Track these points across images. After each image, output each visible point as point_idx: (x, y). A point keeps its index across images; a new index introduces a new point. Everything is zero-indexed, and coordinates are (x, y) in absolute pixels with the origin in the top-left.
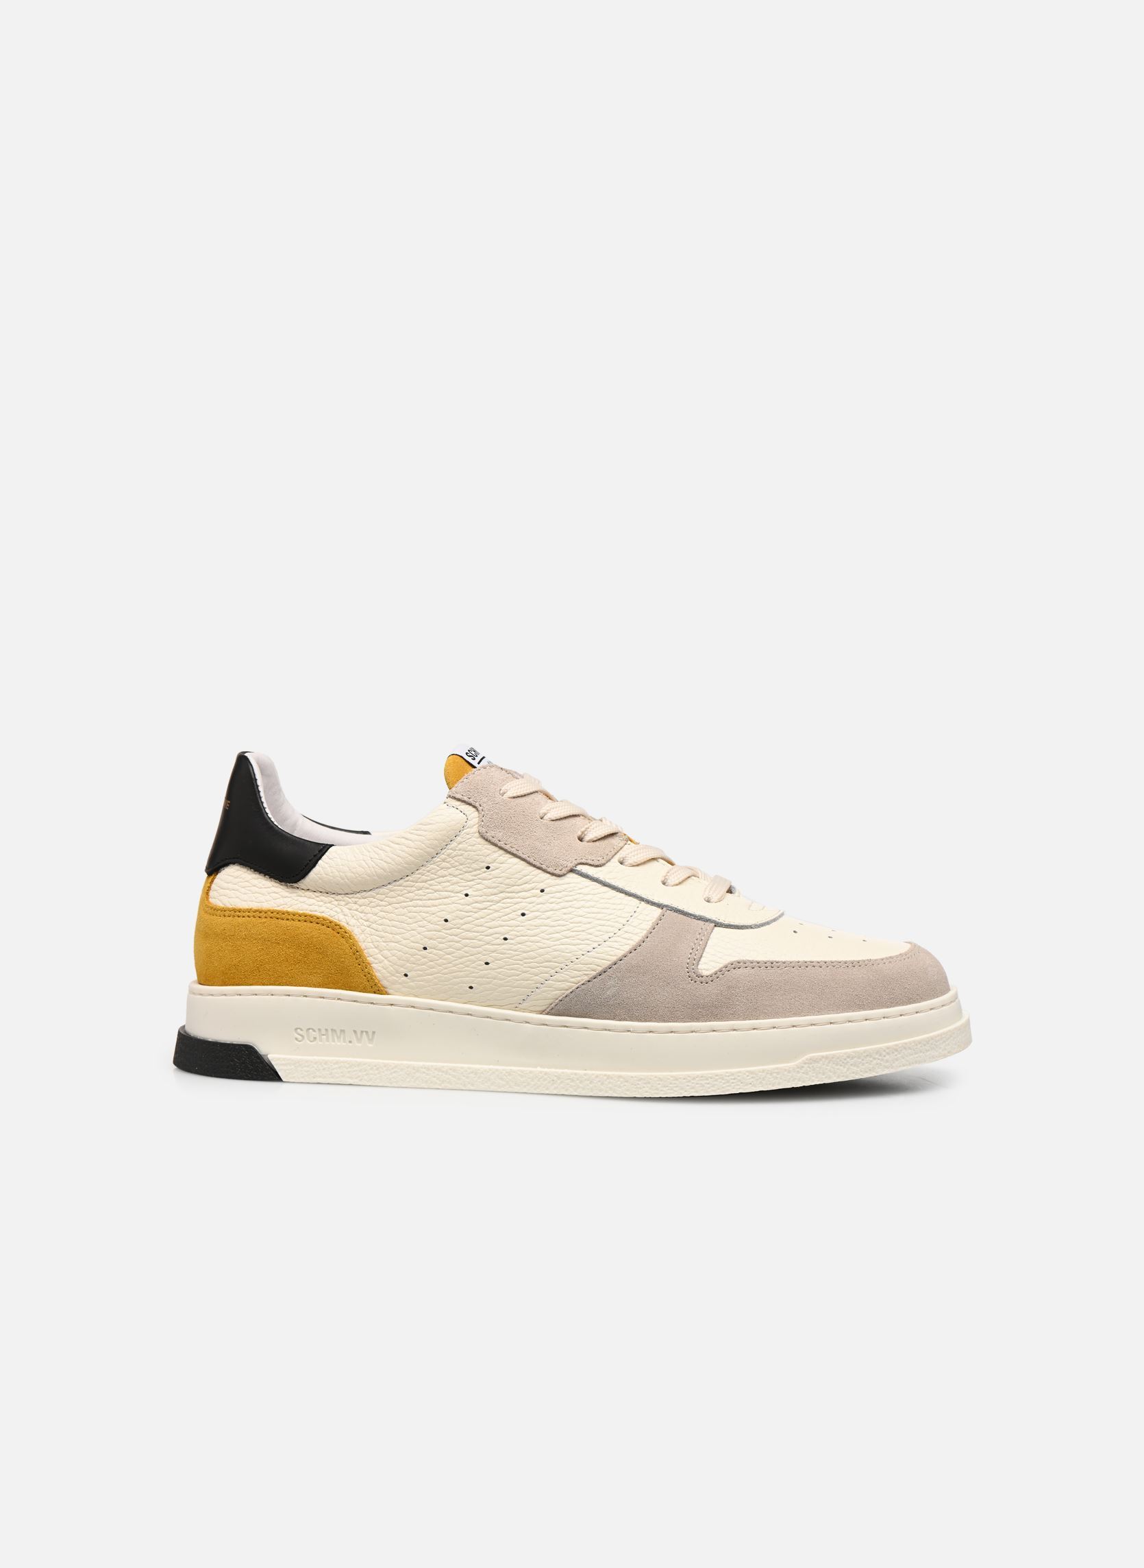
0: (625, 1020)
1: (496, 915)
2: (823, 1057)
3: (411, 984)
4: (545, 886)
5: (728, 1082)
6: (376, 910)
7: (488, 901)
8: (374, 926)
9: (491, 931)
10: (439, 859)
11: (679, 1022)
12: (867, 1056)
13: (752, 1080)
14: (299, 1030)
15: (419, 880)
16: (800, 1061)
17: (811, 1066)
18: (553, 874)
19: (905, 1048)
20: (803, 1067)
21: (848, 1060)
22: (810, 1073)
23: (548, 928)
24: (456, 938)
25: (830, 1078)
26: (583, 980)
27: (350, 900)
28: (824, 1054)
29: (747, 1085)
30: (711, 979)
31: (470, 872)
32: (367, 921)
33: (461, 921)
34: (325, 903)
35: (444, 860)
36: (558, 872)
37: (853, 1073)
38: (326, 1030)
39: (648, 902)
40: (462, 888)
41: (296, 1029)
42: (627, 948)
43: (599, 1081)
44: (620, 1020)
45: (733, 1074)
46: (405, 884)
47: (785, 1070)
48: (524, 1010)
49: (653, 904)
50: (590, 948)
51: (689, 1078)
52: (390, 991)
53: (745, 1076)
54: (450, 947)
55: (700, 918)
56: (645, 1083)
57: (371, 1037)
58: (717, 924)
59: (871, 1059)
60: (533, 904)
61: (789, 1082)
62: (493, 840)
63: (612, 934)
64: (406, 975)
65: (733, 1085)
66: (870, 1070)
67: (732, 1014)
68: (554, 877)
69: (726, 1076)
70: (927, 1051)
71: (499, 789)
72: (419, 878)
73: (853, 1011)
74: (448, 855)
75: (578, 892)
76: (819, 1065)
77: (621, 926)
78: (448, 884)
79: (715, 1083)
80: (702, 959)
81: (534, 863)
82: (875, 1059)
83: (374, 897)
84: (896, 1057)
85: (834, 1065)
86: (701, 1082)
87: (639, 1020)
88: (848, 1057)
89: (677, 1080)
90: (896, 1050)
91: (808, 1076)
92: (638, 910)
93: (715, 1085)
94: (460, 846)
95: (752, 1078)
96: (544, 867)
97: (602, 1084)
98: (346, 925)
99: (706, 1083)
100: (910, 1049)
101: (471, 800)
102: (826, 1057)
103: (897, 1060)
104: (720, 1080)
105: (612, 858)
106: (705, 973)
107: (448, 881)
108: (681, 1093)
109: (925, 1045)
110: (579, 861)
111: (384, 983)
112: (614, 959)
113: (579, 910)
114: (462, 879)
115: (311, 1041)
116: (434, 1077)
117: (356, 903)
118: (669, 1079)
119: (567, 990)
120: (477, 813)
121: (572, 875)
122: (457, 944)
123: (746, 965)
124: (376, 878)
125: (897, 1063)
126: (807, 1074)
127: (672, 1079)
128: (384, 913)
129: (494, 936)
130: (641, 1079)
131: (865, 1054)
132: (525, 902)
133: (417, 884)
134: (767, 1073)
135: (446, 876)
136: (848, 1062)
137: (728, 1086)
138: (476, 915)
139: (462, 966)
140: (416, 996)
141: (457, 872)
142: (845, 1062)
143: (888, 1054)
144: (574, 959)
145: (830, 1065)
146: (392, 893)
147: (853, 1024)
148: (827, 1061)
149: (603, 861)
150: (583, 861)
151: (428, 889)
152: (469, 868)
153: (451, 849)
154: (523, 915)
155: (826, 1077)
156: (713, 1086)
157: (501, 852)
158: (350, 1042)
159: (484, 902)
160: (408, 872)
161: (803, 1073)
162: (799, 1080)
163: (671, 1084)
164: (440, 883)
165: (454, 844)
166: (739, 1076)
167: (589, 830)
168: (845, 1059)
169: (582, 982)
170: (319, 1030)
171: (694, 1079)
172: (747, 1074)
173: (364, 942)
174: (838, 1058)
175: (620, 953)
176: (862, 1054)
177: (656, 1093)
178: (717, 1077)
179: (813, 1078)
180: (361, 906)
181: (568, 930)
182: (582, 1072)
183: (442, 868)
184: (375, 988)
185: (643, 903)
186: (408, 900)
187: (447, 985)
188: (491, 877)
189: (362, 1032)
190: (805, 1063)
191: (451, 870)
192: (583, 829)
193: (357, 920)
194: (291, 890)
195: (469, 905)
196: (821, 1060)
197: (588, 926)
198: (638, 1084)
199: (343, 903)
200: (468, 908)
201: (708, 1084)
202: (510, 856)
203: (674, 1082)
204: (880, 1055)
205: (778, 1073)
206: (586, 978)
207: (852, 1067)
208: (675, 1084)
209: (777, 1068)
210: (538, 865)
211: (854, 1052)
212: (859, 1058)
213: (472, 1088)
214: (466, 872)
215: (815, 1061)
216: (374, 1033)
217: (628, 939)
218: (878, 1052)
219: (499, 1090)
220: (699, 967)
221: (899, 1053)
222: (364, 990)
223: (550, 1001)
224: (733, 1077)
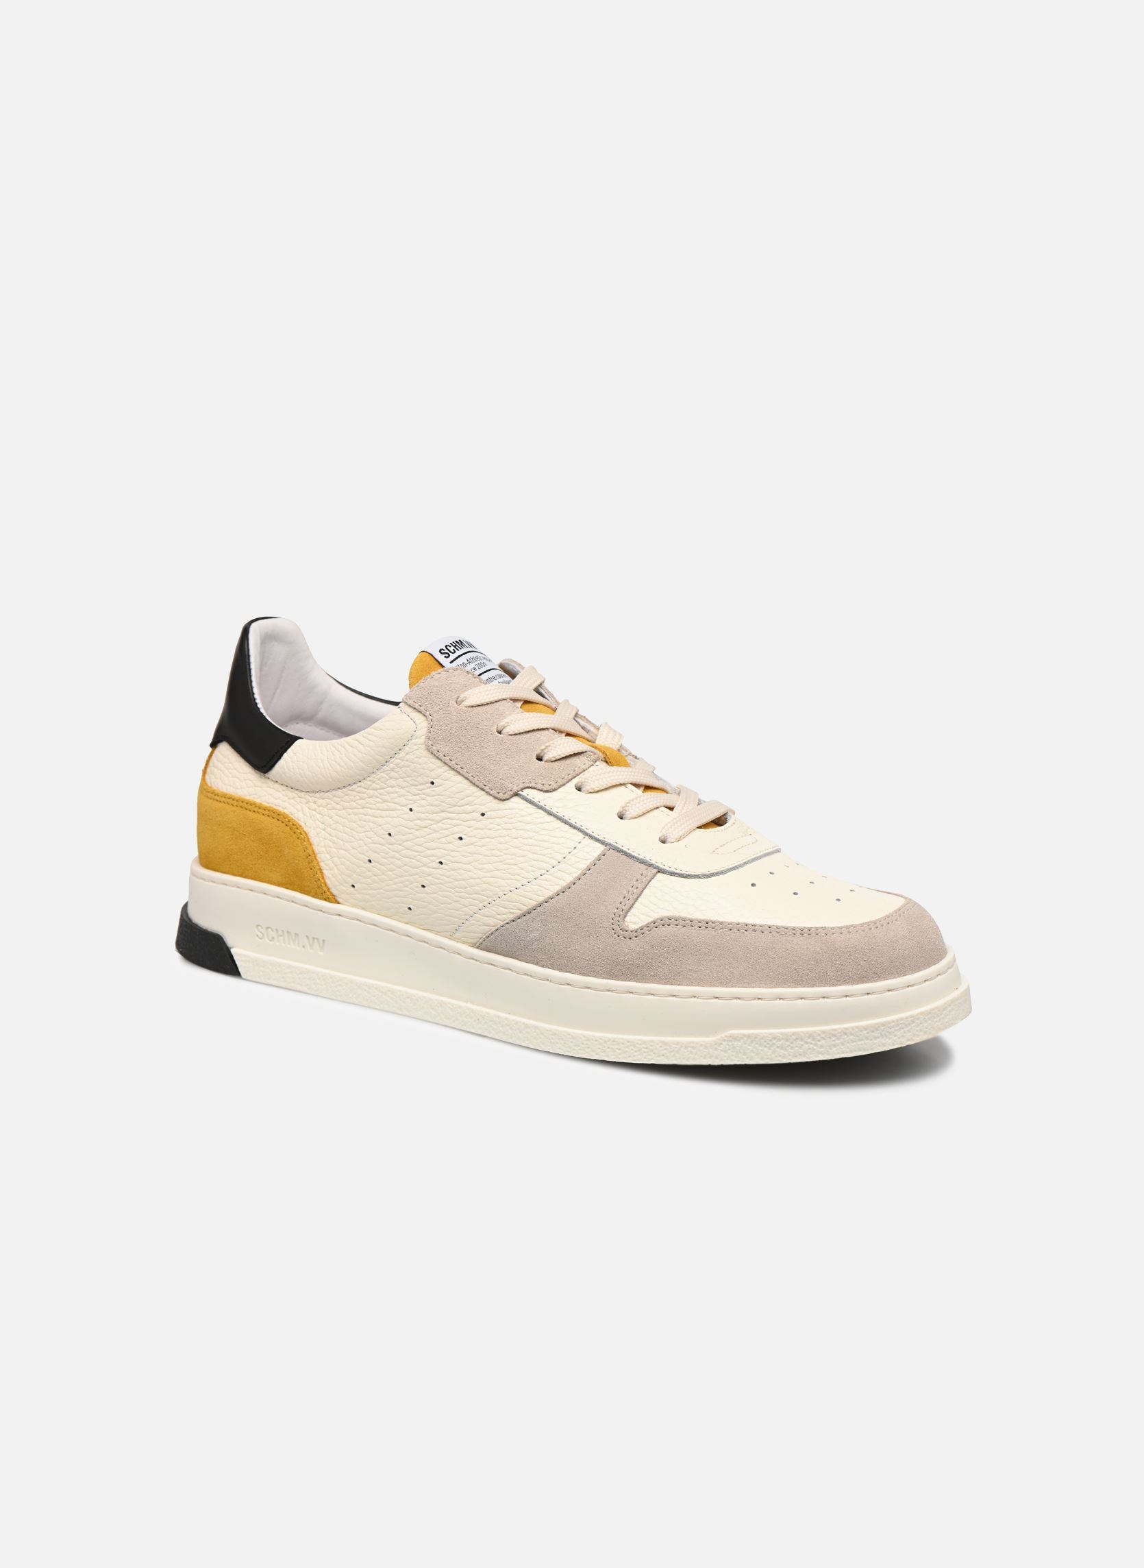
0: (547, 967)
1: (434, 835)
2: (744, 1035)
3: (358, 896)
4: (487, 810)
5: (640, 1050)
6: (332, 813)
7: (429, 820)
8: (328, 829)
9: (429, 852)
10: (388, 768)
11: (598, 977)
12: (797, 1039)
13: (665, 1051)
14: (260, 928)
15: (371, 788)
16: (719, 1037)
17: (730, 1044)
18: (495, 798)
19: (845, 1034)
20: (721, 1044)
21: (774, 1041)
22: (729, 1051)
23: (481, 856)
24: (397, 855)
25: (751, 1060)
26: (508, 918)
27: (310, 798)
28: (746, 1032)
29: (659, 1056)
30: (635, 934)
31: (417, 785)
32: (323, 823)
33: (403, 838)
34: (289, 798)
35: (393, 770)
36: (501, 796)
37: (780, 1056)
38: (283, 931)
39: (592, 837)
40: (407, 802)
41: (258, 926)
42: (557, 888)
43: (518, 1029)
44: (543, 966)
45: (645, 1043)
46: (358, 789)
47: (702, 1045)
48: (458, 940)
49: (597, 840)
50: (518, 885)
51: (601, 1041)
52: (340, 900)
53: (658, 1046)
54: (392, 863)
55: (643, 862)
56: (559, 1039)
57: (321, 945)
58: (660, 871)
59: (802, 1043)
60: (471, 829)
61: (705, 1058)
62: (438, 754)
63: (544, 871)
64: (353, 886)
65: (644, 1054)
66: (800, 1055)
67: (653, 976)
68: (496, 801)
69: (638, 1044)
70: (876, 1038)
71: (456, 696)
72: (371, 785)
73: (789, 987)
74: (396, 765)
75: (520, 819)
76: (740, 1044)
77: (555, 863)
78: (396, 795)
79: (627, 1049)
80: (633, 910)
81: (477, 783)
82: (807, 1043)
83: (331, 799)
84: (833, 1043)
85: (757, 1046)
86: (613, 1047)
87: (560, 969)
88: (775, 1039)
89: (588, 1040)
90: (834, 1035)
91: (726, 1055)
92: (579, 846)
93: (627, 1051)
94: (408, 756)
95: (666, 1049)
96: (487, 788)
97: (520, 1032)
98: (302, 824)
99: (617, 1049)
100: (852, 1034)
101: (422, 708)
102: (749, 1036)
103: (834, 1046)
104: (632, 1047)
105: (567, 782)
106: (633, 927)
107: (396, 793)
108: (592, 1056)
109: (873, 1032)
110: (525, 785)
111: (334, 891)
112: (541, 899)
113: (515, 840)
114: (408, 792)
115: (271, 941)
116: (374, 996)
117: (315, 802)
118: (581, 1038)
119: (494, 926)
120: (426, 722)
121: (516, 799)
122: (398, 862)
123: (676, 923)
124: (331, 780)
125: (834, 1049)
126: (726, 1052)
127: (584, 1038)
128: (338, 817)
129: (431, 858)
130: (555, 1034)
131: (794, 1037)
132: (465, 826)
133: (369, 791)
134: (682, 1047)
135: (395, 787)
136: (774, 1044)
137: (639, 1055)
138: (417, 833)
139: (401, 884)
140: (363, 909)
141: (405, 784)
142: (770, 1043)
143: (823, 1038)
144: (501, 894)
145: (753, 1045)
146: (347, 797)
147: (785, 1002)
148: (749, 1040)
149: (555, 786)
150: (532, 785)
151: (378, 797)
152: (415, 781)
153: (399, 759)
154: (461, 838)
155: (747, 1058)
156: (624, 1053)
157: (446, 768)
158: (304, 947)
159: (426, 819)
160: (361, 779)
161: (721, 1051)
162: (717, 1058)
163: (583, 1044)
164: (389, 793)
165: (402, 754)
166: (651, 1046)
167: (550, 748)
168: (770, 1040)
169: (507, 921)
170: (277, 930)
171: (605, 1042)
172: (660, 1044)
173: (318, 845)
174: (762, 1038)
175: (549, 893)
176: (791, 1036)
177: (568, 1051)
178: (628, 1044)
179: (733, 1057)
180: (319, 806)
181: (501, 862)
182: (503, 1015)
183: (391, 778)
184: (325, 896)
185: (587, 838)
186: (359, 807)
187: (388, 902)
188: (433, 794)
189: (314, 938)
190: (724, 1040)
191: (400, 781)
192: (543, 747)
193: (314, 821)
194: (263, 780)
195: (411, 821)
196: (742, 1038)
197: (521, 859)
198: (553, 1039)
199: (304, 801)
200: (411, 824)
201: (620, 1049)
202: (455, 773)
203: (586, 1042)
204: (814, 1039)
205: (693, 1048)
206: (511, 917)
207: (778, 1050)
208: (587, 1044)
209: (693, 1042)
210: (481, 785)
211: (782, 1033)
212: (787, 1040)
213: (407, 1014)
214: (413, 785)
215: (735, 1039)
216: (324, 941)
217: (560, 879)
218: (811, 1035)
219: (431, 1020)
220: (627, 919)
221: (838, 1039)
222: (315, 896)
223: (480, 935)
224: (645, 1046)
